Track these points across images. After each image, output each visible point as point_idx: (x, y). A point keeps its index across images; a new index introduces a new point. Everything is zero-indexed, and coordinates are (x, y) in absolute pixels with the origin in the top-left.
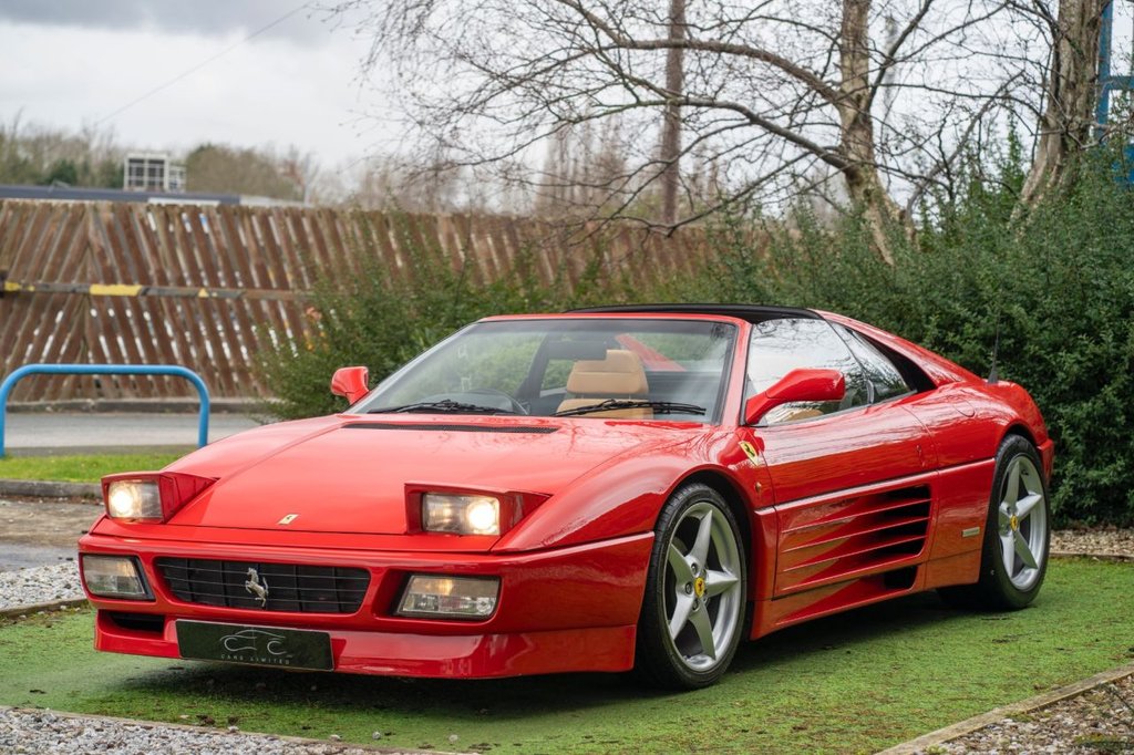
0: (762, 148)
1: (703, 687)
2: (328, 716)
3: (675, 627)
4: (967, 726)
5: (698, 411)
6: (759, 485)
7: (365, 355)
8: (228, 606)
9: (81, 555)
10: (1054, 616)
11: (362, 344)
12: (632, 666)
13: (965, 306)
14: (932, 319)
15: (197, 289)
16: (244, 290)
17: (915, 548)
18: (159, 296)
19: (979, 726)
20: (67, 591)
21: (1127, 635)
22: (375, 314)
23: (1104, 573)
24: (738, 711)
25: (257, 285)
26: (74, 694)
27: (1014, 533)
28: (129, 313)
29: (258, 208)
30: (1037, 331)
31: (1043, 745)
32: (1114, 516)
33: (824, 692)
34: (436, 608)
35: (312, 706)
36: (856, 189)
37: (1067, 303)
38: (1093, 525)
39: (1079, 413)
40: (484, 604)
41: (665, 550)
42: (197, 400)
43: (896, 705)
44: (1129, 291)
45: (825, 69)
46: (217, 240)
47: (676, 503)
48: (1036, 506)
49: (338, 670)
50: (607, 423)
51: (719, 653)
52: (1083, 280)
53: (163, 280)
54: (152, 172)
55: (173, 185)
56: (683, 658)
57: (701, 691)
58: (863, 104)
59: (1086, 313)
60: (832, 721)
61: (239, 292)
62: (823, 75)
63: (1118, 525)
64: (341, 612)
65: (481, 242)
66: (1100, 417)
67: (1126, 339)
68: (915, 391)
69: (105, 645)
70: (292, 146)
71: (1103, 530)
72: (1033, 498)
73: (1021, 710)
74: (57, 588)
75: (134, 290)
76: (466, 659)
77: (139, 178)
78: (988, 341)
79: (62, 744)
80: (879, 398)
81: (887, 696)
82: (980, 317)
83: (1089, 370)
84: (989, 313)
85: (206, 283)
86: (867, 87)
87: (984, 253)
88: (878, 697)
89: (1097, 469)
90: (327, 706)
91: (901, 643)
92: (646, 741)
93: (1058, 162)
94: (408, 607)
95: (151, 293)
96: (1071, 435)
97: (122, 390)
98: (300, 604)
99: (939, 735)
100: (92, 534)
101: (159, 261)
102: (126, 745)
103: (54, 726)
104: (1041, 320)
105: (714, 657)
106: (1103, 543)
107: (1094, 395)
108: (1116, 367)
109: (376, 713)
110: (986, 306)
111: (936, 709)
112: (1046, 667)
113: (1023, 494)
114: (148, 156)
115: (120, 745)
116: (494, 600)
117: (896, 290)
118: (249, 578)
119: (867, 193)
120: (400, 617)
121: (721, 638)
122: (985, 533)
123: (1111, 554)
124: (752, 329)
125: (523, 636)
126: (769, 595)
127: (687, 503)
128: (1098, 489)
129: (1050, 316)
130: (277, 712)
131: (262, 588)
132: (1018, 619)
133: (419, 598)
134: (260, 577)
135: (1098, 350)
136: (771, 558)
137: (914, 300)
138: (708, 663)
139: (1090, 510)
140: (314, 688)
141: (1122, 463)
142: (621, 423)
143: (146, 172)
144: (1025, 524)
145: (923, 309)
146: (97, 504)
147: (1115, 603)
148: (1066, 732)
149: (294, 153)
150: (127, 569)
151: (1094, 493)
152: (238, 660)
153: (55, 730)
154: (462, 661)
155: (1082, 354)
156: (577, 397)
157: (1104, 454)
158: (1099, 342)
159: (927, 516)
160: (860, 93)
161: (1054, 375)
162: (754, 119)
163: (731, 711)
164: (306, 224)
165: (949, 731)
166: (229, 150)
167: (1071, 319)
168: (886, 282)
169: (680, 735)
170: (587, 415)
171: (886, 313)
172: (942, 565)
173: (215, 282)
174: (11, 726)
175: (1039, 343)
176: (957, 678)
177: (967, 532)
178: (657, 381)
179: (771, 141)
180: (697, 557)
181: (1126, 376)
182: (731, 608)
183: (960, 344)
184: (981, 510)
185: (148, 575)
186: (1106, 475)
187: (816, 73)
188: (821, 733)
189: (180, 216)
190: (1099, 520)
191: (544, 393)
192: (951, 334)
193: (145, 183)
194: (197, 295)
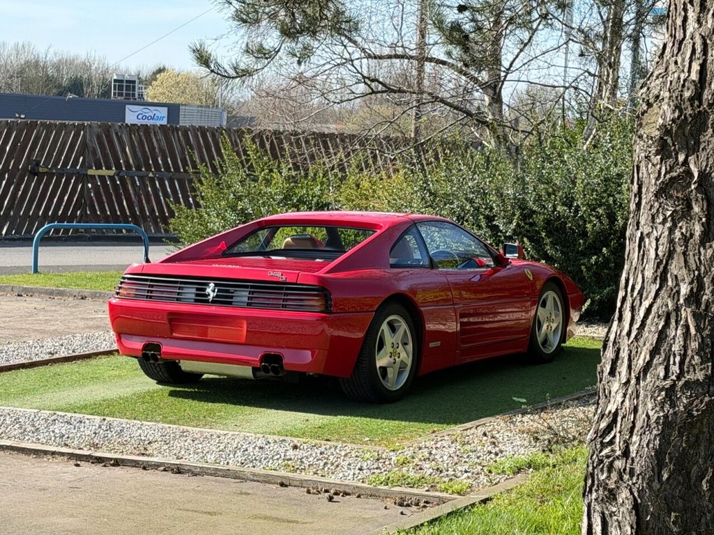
15: (148, 172)
16: (175, 174)
18: (127, 176)
25: (182, 170)
28: (108, 183)
53: (128, 166)
54: (128, 88)
55: (141, 96)
58: (497, 90)
61: (172, 175)
75: (112, 173)
77: (120, 92)
85: (153, 169)
86: (500, 81)
95: (121, 174)
101: (126, 156)
143: (124, 88)
173: (158, 169)
189: (138, 130)
193: (124, 95)
194: (147, 176)
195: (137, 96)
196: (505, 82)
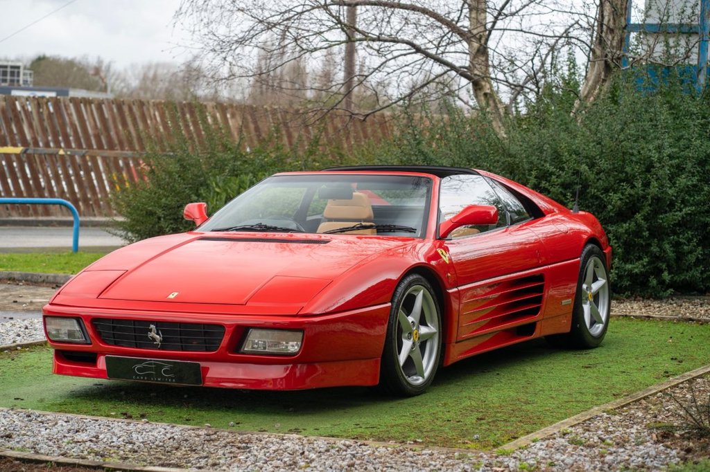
0: (419, 67)
1: (418, 395)
2: (199, 413)
3: (402, 358)
4: (582, 417)
5: (412, 230)
6: (449, 275)
7: (179, 193)
8: (137, 347)
9: (45, 317)
10: (615, 352)
11: (177, 186)
12: (378, 382)
13: (552, 165)
14: (533, 173)
15: (58, 149)
16: (87, 150)
17: (535, 312)
18: (34, 154)
19: (588, 417)
20: (18, 338)
21: (660, 363)
22: (184, 167)
23: (639, 326)
24: (442, 409)
25: (95, 147)
26: (42, 401)
27: (590, 302)
28: (15, 164)
29: (95, 99)
30: (596, 180)
31: (627, 428)
32: (641, 292)
33: (490, 397)
34: (265, 348)
35: (188, 407)
36: (478, 92)
37: (614, 164)
38: (628, 297)
39: (620, 230)
40: (293, 346)
41: (397, 313)
42: (71, 218)
43: (535, 405)
44: (651, 157)
45: (459, 18)
46: (70, 118)
47: (403, 285)
48: (603, 287)
49: (205, 385)
50: (358, 238)
51: (426, 374)
52: (624, 150)
53: (36, 144)
54: (12, 74)
55: (25, 82)
56: (406, 377)
57: (416, 397)
58: (483, 42)
59: (625, 170)
60: (499, 415)
61: (84, 151)
62: (457, 22)
63: (643, 297)
64: (207, 351)
65: (233, 120)
66: (633, 232)
67: (649, 185)
68: (533, 218)
69: (60, 371)
70: (99, 58)
71: (635, 300)
72: (602, 282)
73: (610, 408)
74: (13, 336)
75: (19, 150)
76: (281, 379)
77: (4, 78)
78: (565, 186)
79: (48, 430)
80: (513, 222)
81: (527, 400)
82: (561, 172)
83: (626, 204)
84: (566, 169)
85: (62, 145)
86: (486, 30)
87: (562, 134)
88: (522, 400)
89: (631, 263)
90: (197, 407)
91: (528, 369)
92: (392, 427)
93: (602, 77)
94: (247, 348)
95: (29, 152)
96: (615, 243)
97: (10, 211)
98: (182, 346)
99: (566, 423)
100: (51, 304)
101: (34, 133)
102: (86, 431)
103: (39, 419)
104: (598, 174)
105: (423, 377)
106: (635, 308)
107: (630, 219)
108: (643, 202)
109: (227, 411)
110: (564, 165)
111: (558, 408)
112: (617, 382)
113: (595, 279)
114: (10, 64)
115: (83, 430)
116: (299, 343)
117: (510, 155)
118: (151, 331)
119: (486, 94)
120: (243, 353)
121: (428, 364)
122: (575, 302)
123: (641, 315)
124: (440, 181)
125: (317, 365)
126: (454, 340)
127: (410, 285)
128: (631, 275)
129: (603, 171)
130: (168, 410)
131: (158, 337)
132: (594, 354)
133: (254, 343)
134: (157, 330)
135: (632, 192)
136: (455, 318)
137: (522, 162)
138: (420, 380)
139: (626, 289)
140: (186, 396)
141: (647, 260)
142: (366, 238)
143: (9, 74)
144: (596, 297)
145: (526, 166)
146: (18, 284)
147: (650, 344)
148: (639, 420)
149: (100, 62)
150: (73, 326)
151: (629, 278)
152: (144, 379)
153: (40, 422)
154: (279, 380)
155: (622, 194)
156: (329, 221)
157: (635, 254)
158: (633, 187)
159: (542, 292)
160: (481, 34)
161: (605, 207)
162: (418, 50)
163: (437, 409)
164: (126, 109)
165: (571, 420)
166: (59, 59)
167: (616, 173)
168: (504, 150)
169: (411, 423)
170: (346, 232)
171: (503, 170)
172: (550, 322)
173: (68, 145)
174: (14, 419)
175: (597, 188)
176: (566, 390)
177: (564, 302)
178: (379, 212)
179: (424, 62)
180: (414, 318)
181: (649, 207)
182: (433, 348)
183: (549, 188)
184: (573, 288)
185: (87, 328)
186: (636, 267)
187: (453, 20)
188: (494, 422)
189: (47, 103)
190: (632, 294)
191: (309, 218)
192: (544, 182)
193: (8, 81)
194: (57, 153)
195: (21, 82)
196: (493, 32)
